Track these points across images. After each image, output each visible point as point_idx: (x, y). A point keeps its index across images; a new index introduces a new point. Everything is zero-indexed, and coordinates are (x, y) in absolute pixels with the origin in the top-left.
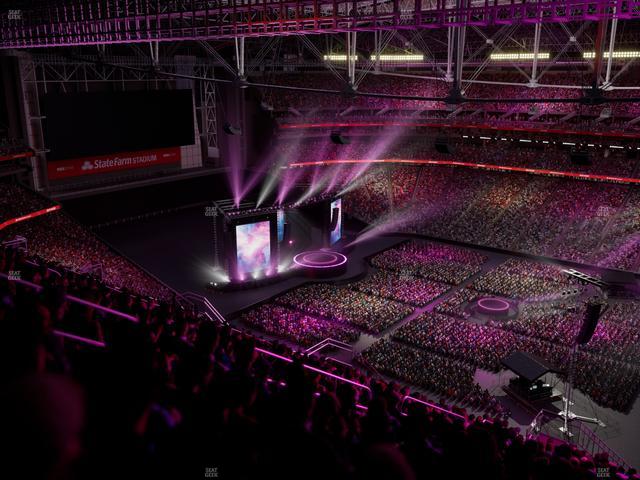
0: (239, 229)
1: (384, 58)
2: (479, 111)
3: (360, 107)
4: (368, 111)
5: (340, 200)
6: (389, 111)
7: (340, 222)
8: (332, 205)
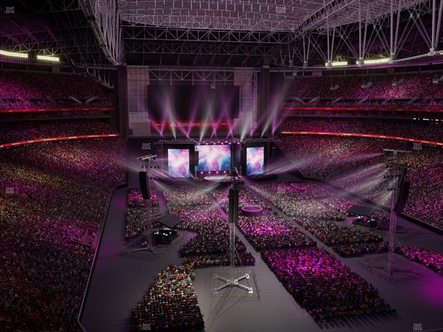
0: (170, 151)
1: (368, 62)
2: (427, 98)
3: (347, 98)
4: (354, 101)
5: (263, 148)
6: (368, 100)
7: (262, 163)
8: (248, 149)
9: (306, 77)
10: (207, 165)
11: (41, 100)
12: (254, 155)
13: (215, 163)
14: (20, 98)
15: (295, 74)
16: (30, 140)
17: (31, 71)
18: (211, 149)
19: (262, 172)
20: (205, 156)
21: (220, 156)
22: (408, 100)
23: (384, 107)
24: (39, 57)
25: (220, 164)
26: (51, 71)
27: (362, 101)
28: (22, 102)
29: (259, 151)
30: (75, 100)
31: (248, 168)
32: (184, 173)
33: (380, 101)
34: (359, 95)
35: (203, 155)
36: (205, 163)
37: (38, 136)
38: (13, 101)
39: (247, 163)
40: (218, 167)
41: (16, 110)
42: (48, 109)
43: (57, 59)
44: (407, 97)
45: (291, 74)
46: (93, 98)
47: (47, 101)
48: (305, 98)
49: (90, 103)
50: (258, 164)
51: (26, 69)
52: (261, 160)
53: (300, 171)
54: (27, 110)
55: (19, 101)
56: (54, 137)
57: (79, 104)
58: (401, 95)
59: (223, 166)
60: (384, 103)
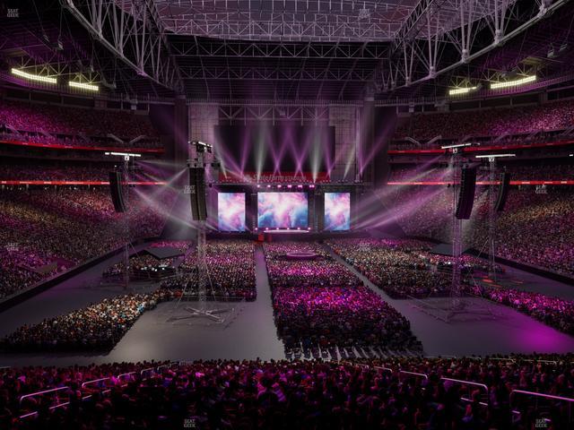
0: (221, 196)
3: (480, 135)
4: (489, 139)
5: (349, 194)
6: (507, 137)
7: (347, 215)
8: (326, 194)
9: (427, 113)
10: (276, 219)
11: (71, 137)
12: (335, 204)
13: (286, 217)
14: (42, 131)
15: (411, 110)
16: (48, 180)
17: (66, 105)
18: (280, 199)
19: (347, 228)
20: (273, 207)
21: (292, 208)
22: (562, 132)
23: (528, 143)
24: (72, 84)
25: (293, 218)
26: (94, 106)
27: (500, 138)
28: (45, 136)
29: (343, 198)
30: (117, 139)
31: (327, 221)
32: (238, 226)
33: (525, 136)
34: (495, 132)
35: (269, 206)
36: (272, 216)
37: (59, 178)
38: (33, 134)
39: (326, 213)
40: (290, 222)
41: (34, 144)
42: (78, 146)
43: (96, 88)
44: (562, 128)
45: (406, 109)
46: (139, 137)
47: (78, 137)
48: (421, 138)
49: (134, 144)
50: (341, 215)
51: (60, 102)
52: (346, 210)
53: (401, 225)
54: (49, 145)
55: (40, 134)
56: (82, 181)
57: (120, 144)
58: (554, 126)
59: (298, 222)
60: (529, 138)
